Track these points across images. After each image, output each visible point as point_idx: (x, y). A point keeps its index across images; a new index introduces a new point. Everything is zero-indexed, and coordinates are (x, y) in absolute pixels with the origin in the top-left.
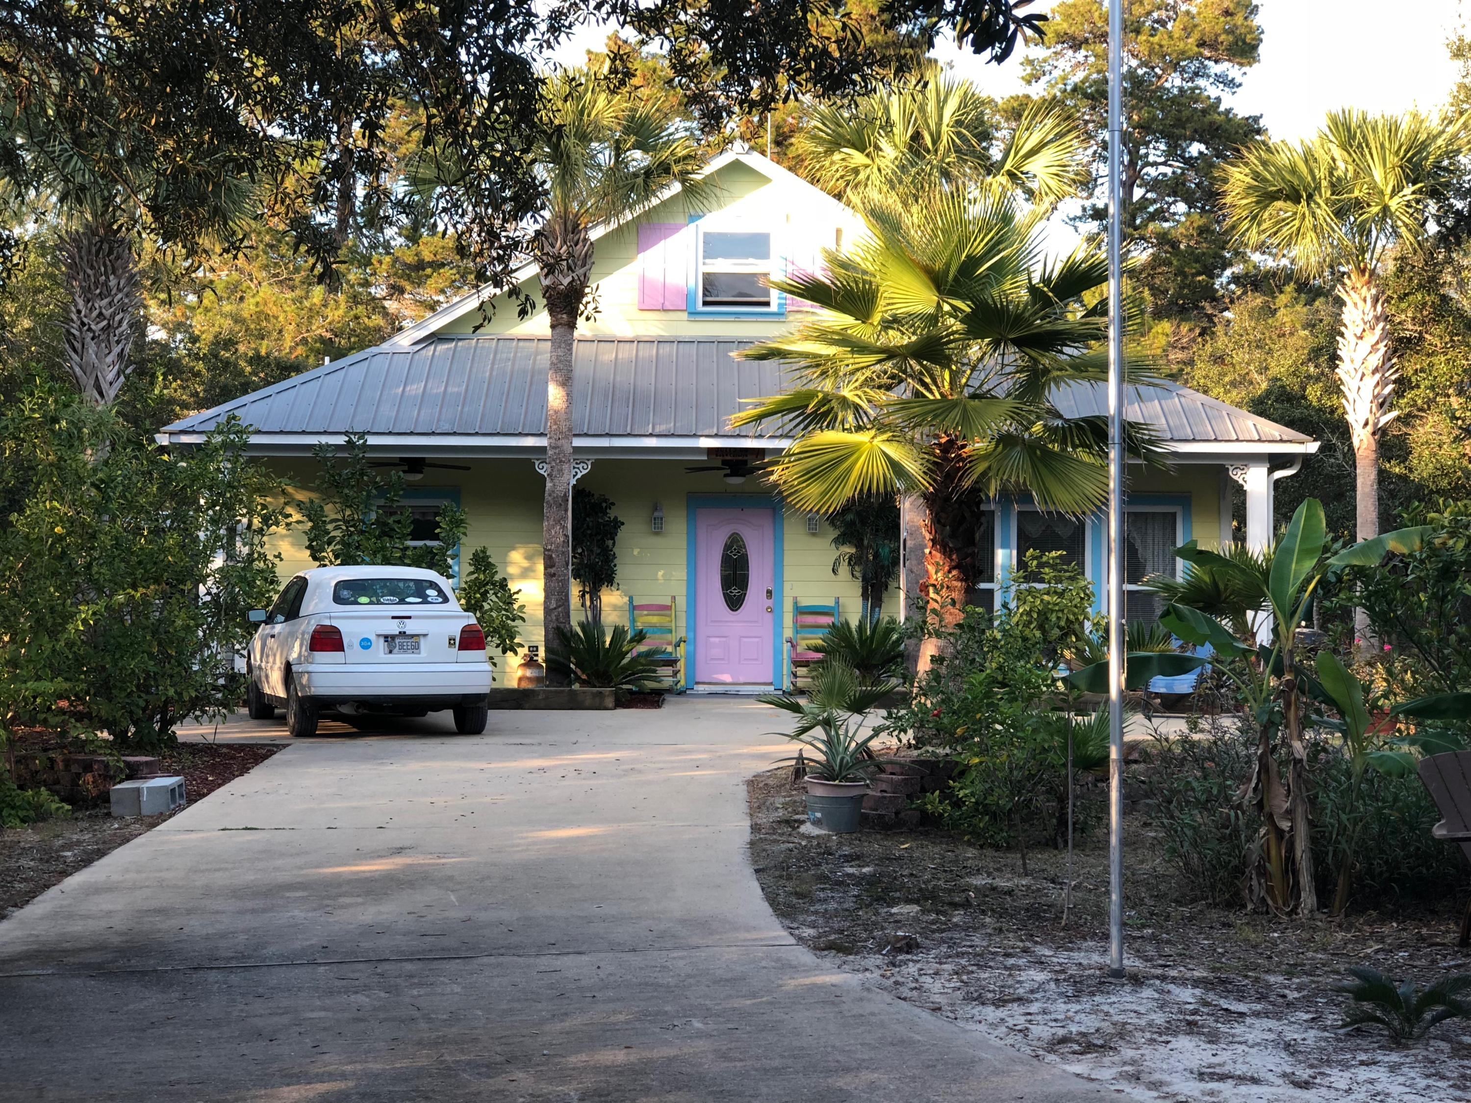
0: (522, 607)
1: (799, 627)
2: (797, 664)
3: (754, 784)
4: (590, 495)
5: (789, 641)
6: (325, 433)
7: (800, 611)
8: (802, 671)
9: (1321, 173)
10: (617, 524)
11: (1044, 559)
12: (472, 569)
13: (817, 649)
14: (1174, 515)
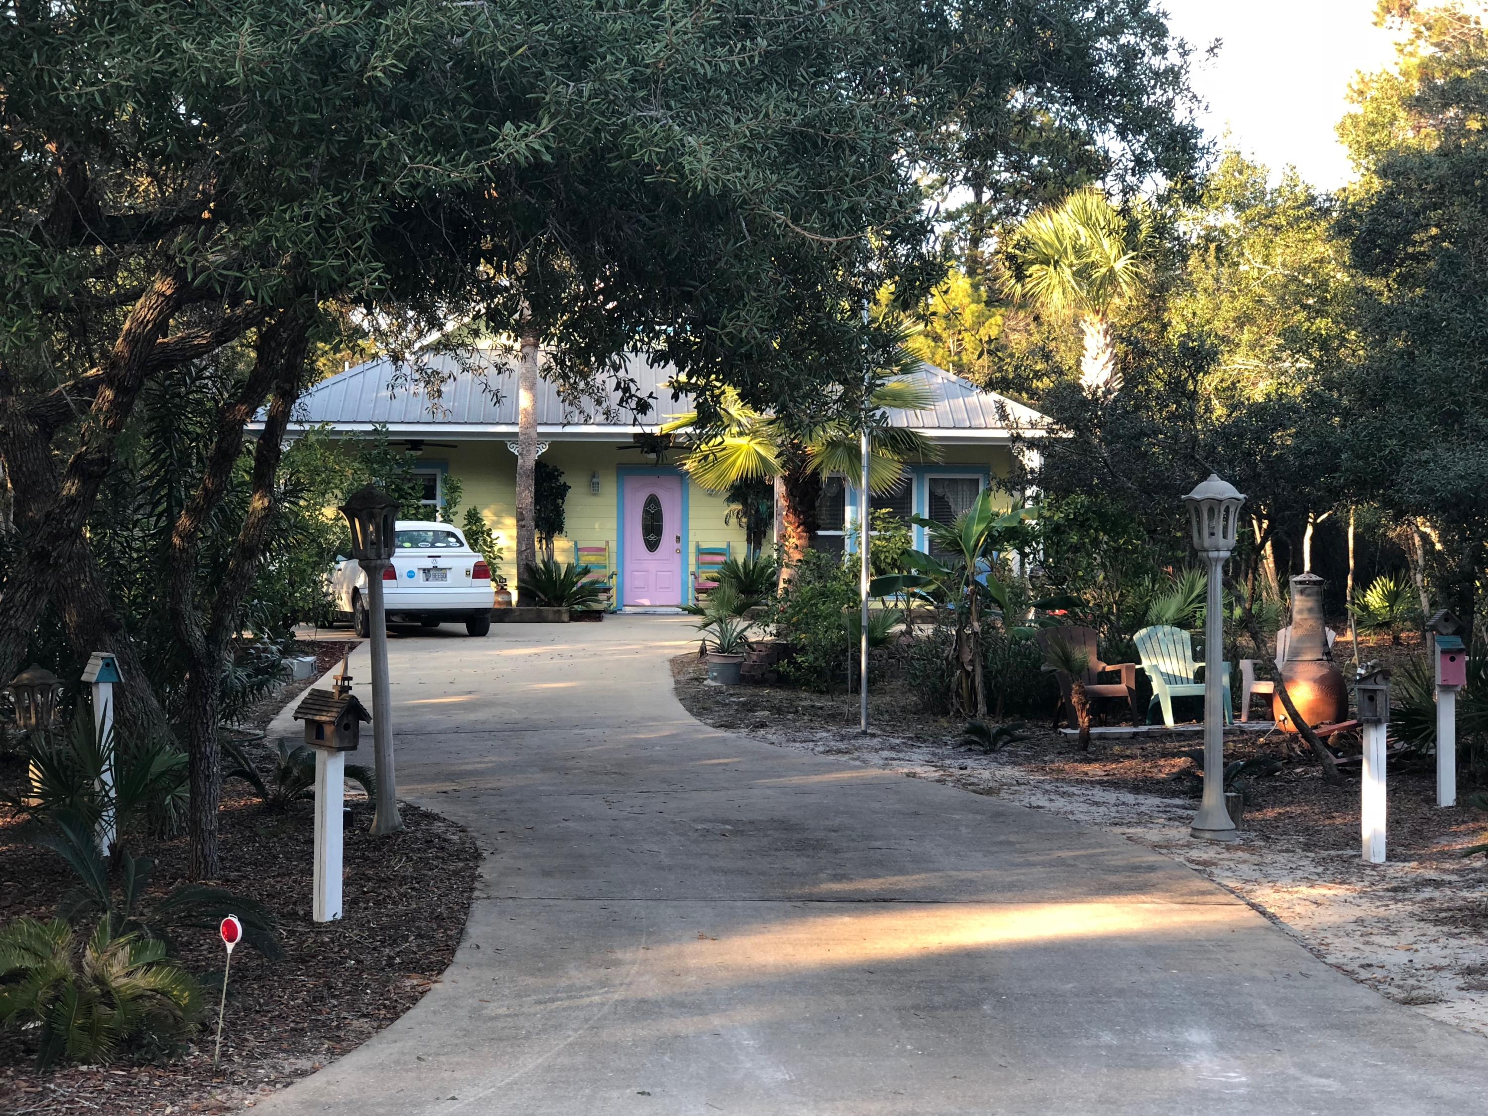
0: (500, 550)
1: (700, 564)
2: (699, 591)
3: (673, 661)
4: (546, 466)
5: (693, 574)
6: (354, 422)
7: (701, 552)
8: (703, 596)
9: (1067, 242)
10: (565, 488)
11: (877, 514)
12: (466, 522)
13: (713, 580)
14: (977, 481)
